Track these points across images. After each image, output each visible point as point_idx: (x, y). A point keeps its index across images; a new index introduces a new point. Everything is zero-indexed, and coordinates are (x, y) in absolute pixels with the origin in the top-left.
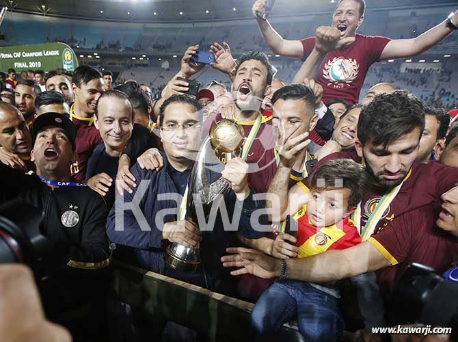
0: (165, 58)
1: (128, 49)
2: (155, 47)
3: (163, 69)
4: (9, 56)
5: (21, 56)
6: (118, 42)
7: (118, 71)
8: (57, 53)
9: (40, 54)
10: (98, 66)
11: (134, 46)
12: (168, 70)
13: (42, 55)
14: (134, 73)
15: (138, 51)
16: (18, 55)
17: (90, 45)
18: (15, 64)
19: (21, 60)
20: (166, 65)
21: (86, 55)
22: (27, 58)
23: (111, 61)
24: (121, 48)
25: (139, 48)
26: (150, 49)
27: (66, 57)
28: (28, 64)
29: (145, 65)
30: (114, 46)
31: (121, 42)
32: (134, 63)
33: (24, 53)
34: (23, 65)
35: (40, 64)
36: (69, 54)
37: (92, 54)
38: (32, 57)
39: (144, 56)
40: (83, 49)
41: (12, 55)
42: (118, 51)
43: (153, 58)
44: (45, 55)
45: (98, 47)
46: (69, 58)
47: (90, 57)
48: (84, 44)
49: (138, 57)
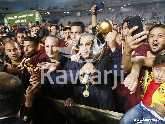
0: (78, 11)
1: (62, 9)
2: (74, 7)
3: (78, 16)
4: (12, 18)
5: (17, 18)
6: (57, 6)
7: (58, 19)
8: (32, 15)
9: (25, 16)
10: (50, 18)
11: (64, 7)
12: (80, 16)
13: (26, 16)
14: (65, 19)
15: (66, 9)
16: (16, 17)
17: (45, 9)
18: (15, 21)
19: (17, 19)
20: (79, 14)
21: (44, 13)
22: (20, 18)
23: (55, 15)
24: (58, 9)
25: (66, 8)
26: (72, 7)
27: (36, 16)
28: (20, 21)
29: (70, 15)
30: (56, 8)
31: (58, 6)
32: (65, 15)
33: (18, 16)
34: (19, 21)
35: (25, 20)
36: (37, 14)
37: (46, 13)
38: (22, 18)
39: (69, 11)
40: (42, 11)
41: (14, 18)
42: (57, 10)
43: (73, 12)
44: (27, 16)
45: (49, 9)
46: (38, 17)
47: (45, 14)
48: (43, 9)
49: (66, 12)
